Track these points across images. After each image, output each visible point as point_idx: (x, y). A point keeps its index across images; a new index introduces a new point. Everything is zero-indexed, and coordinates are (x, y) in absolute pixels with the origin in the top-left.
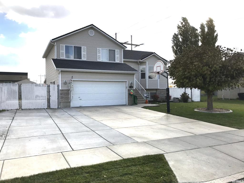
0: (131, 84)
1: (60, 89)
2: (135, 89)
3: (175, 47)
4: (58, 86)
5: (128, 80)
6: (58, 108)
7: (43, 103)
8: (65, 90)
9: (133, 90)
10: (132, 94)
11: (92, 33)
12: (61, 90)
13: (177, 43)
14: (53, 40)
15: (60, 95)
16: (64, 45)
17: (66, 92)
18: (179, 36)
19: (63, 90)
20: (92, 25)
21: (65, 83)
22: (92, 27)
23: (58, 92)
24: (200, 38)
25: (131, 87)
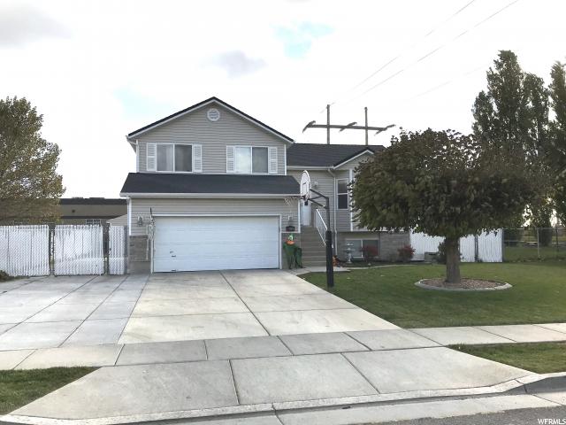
0: (291, 221)
1: (130, 234)
2: (299, 232)
3: (480, 127)
4: (126, 228)
5: (284, 213)
6: (125, 274)
7: (96, 263)
8: (139, 237)
9: (294, 235)
10: (292, 243)
11: (213, 115)
12: (131, 237)
13: (485, 116)
14: (130, 135)
15: (129, 247)
16: (155, 145)
17: (140, 240)
18: (492, 100)
19: (134, 237)
20: (214, 98)
21: (141, 223)
22: (214, 103)
23: (126, 241)
24: (551, 100)
25: (290, 228)
